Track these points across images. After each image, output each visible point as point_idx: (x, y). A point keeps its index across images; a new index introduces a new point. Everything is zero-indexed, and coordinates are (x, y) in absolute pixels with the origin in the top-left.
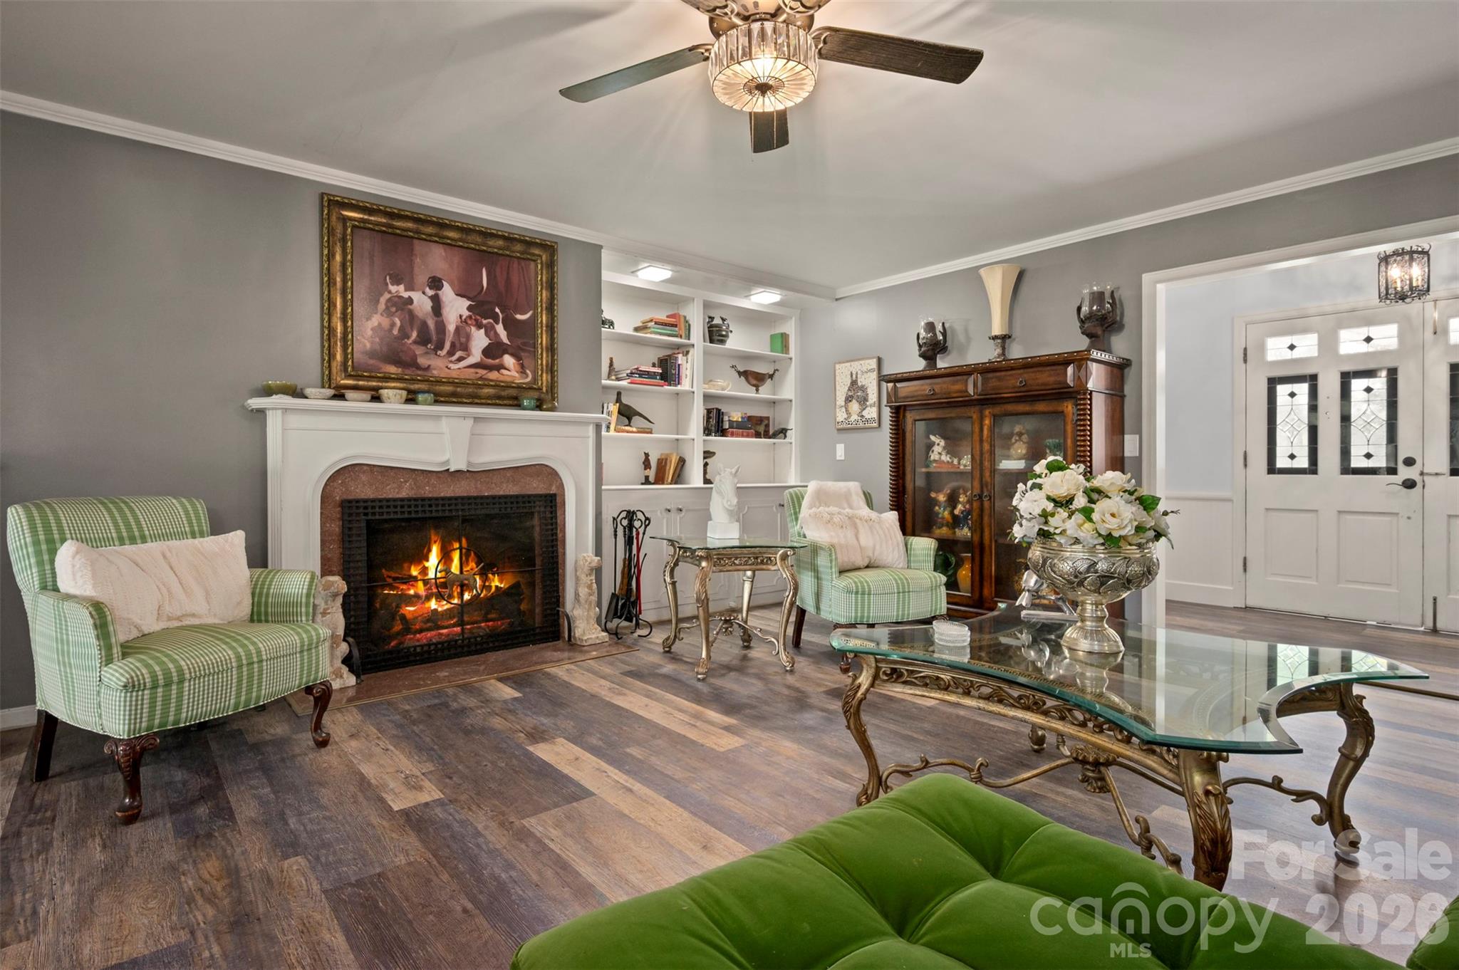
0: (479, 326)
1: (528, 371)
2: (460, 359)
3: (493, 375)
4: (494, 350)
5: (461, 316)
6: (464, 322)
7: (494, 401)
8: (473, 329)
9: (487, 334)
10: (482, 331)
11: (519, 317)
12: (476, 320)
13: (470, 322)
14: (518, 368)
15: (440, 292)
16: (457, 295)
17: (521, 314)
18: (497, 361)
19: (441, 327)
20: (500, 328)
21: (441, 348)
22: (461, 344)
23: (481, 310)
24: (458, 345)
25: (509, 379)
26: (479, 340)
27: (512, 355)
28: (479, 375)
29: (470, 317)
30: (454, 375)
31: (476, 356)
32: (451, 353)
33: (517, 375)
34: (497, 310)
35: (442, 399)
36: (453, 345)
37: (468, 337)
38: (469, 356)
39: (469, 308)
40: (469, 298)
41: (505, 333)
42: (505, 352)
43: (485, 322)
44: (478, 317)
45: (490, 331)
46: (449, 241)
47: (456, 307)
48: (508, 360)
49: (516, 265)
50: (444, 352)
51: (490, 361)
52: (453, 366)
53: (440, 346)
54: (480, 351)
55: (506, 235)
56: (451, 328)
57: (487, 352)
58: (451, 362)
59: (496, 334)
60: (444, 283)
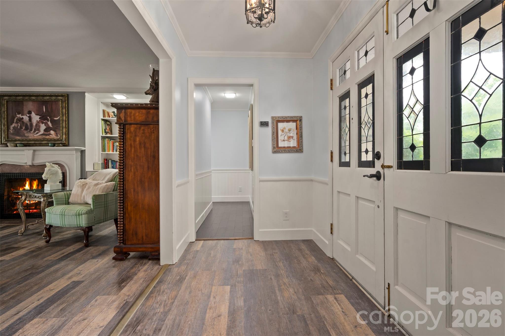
0: (43, 123)
1: (58, 135)
2: (37, 133)
3: (48, 137)
4: (47, 130)
5: (37, 121)
6: (38, 122)
7: (46, 145)
8: (41, 124)
9: (45, 125)
10: (44, 124)
11: (55, 119)
12: (42, 121)
13: (40, 122)
14: (55, 134)
15: (31, 115)
16: (36, 115)
17: (56, 118)
18: (49, 133)
19: (31, 125)
20: (49, 123)
21: (32, 131)
22: (37, 129)
23: (43, 118)
24: (36, 129)
25: (52, 138)
26: (43, 127)
27: (53, 130)
28: (43, 137)
29: (40, 121)
30: (36, 138)
31: (42, 132)
32: (34, 132)
33: (55, 136)
34: (48, 118)
35: (31, 145)
36: (35, 129)
37: (39, 127)
38: (40, 132)
39: (40, 118)
40: (39, 115)
41: (51, 124)
42: (51, 130)
43: (44, 121)
44: (42, 120)
45: (46, 124)
46: (32, 100)
47: (36, 118)
48: (52, 132)
49: (54, 103)
50: (32, 132)
51: (46, 133)
52: (35, 135)
53: (31, 130)
54: (43, 130)
55: (50, 95)
56: (34, 124)
57: (45, 130)
58: (35, 134)
59: (48, 125)
60: (32, 112)
